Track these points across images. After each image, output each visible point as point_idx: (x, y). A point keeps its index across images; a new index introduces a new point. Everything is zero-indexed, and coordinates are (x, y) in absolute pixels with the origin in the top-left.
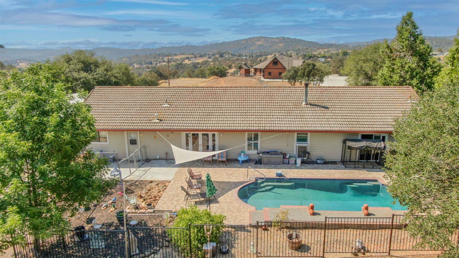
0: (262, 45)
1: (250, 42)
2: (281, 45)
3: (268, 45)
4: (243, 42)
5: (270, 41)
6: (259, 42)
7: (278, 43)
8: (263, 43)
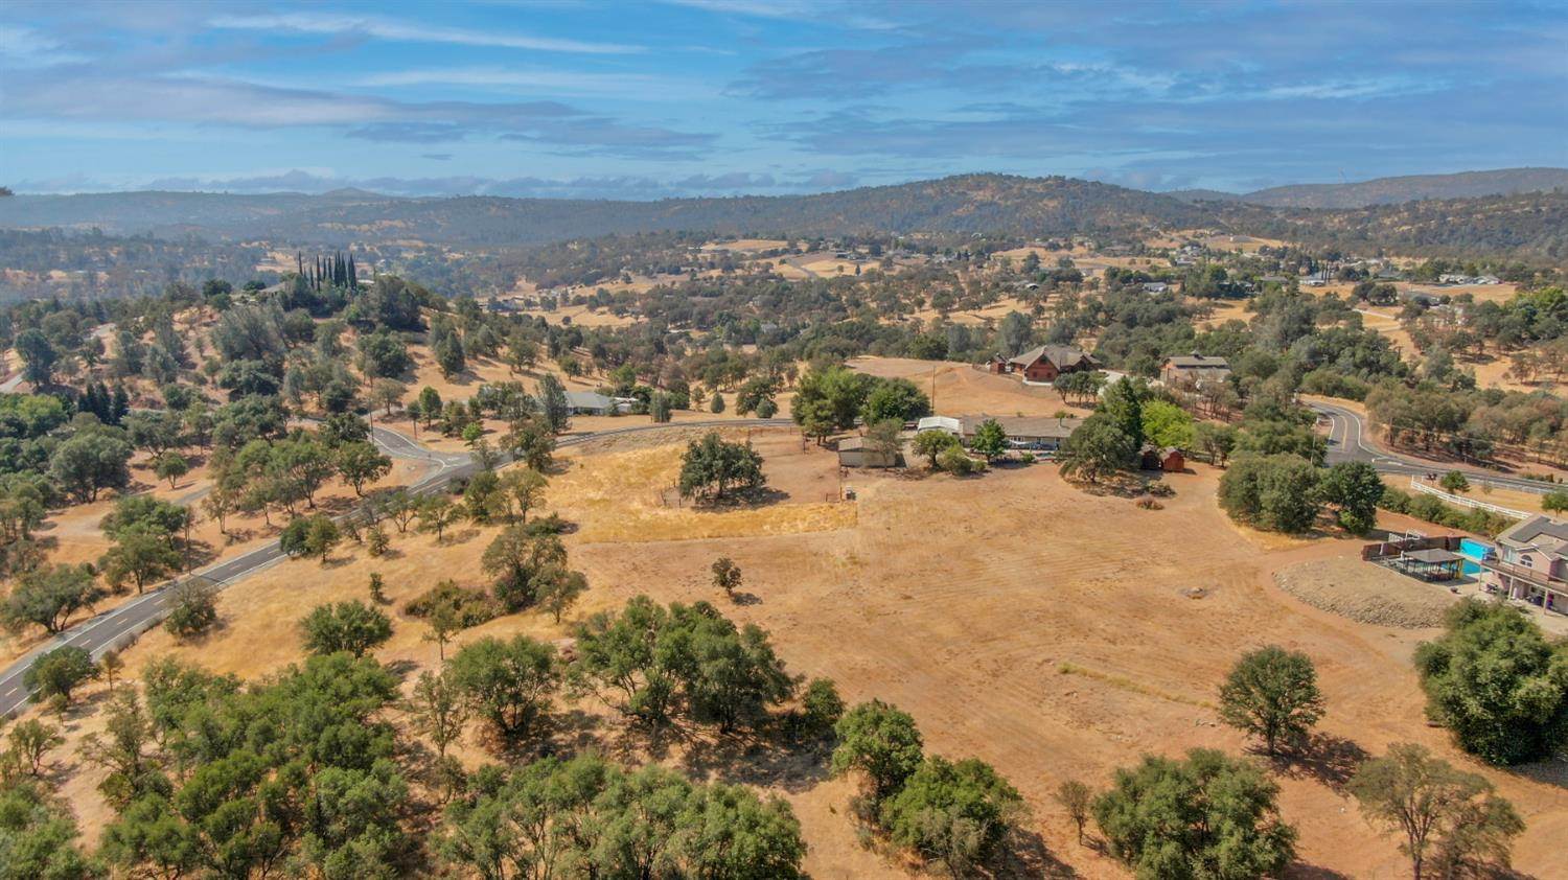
0: (991, 204)
1: (952, 191)
2: (1052, 204)
3: (1009, 203)
4: (930, 191)
5: (1015, 191)
6: (981, 193)
7: (1042, 197)
8: (993, 196)
